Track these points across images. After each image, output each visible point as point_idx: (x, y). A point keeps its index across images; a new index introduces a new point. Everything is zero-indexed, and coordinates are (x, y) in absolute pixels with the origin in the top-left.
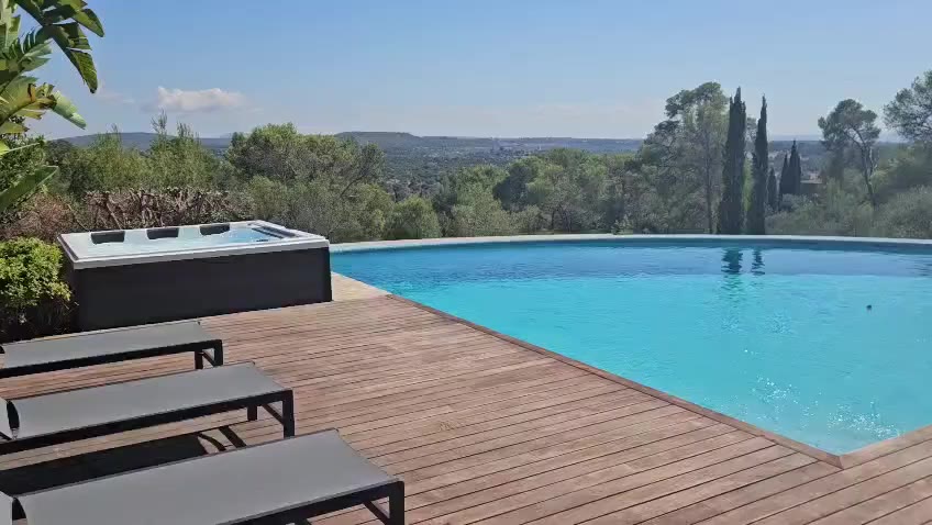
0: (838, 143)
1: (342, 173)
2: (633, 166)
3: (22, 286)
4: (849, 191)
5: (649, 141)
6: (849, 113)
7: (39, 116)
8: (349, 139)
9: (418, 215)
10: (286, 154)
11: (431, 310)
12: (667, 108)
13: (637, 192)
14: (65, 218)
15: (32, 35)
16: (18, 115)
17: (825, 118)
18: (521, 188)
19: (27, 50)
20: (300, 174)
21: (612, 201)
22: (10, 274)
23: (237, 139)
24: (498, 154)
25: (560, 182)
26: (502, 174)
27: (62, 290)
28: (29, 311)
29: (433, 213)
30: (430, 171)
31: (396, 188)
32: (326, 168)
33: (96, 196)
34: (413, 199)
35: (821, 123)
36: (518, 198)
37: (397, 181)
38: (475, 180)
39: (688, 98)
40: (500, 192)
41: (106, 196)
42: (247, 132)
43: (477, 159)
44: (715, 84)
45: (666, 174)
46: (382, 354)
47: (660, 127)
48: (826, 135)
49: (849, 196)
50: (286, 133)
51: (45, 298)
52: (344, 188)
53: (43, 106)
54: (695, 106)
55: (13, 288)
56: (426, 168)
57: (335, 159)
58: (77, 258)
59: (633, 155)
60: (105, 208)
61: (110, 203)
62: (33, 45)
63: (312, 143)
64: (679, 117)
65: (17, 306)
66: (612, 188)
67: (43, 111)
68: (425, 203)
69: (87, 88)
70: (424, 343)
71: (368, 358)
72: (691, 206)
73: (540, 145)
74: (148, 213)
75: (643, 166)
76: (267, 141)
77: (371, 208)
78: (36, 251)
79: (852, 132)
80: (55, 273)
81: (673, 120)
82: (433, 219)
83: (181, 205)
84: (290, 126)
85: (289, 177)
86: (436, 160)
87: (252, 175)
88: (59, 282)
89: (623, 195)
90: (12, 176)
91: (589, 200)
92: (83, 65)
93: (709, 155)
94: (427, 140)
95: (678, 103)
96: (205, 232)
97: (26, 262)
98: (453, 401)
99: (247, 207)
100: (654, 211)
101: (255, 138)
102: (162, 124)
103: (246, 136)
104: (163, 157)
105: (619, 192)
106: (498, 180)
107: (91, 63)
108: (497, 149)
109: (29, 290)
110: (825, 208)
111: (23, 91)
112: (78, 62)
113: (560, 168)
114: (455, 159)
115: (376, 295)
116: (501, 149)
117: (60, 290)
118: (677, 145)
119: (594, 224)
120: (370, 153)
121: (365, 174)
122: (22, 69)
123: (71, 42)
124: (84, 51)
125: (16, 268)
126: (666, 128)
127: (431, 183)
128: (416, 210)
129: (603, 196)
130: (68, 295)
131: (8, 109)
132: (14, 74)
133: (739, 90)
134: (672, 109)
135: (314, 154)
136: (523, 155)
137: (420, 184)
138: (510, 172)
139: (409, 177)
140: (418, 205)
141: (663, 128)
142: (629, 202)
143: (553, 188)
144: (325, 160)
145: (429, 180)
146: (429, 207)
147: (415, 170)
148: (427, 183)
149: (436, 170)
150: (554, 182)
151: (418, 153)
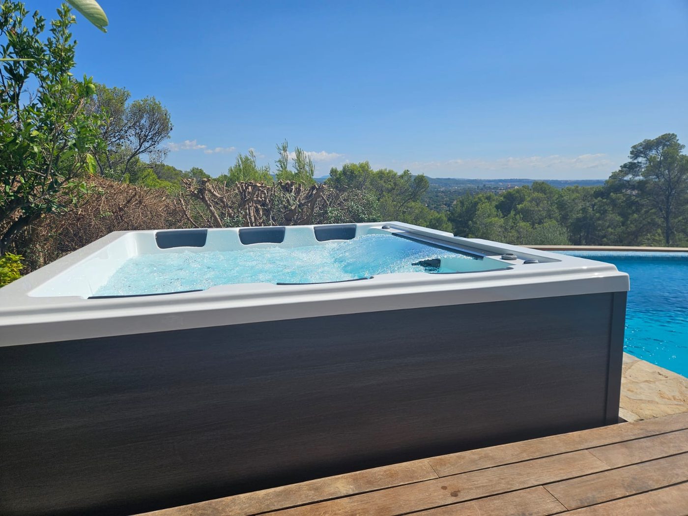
1: (400, 194)
2: (599, 194)
10: (365, 181)
12: (632, 153)
18: (511, 208)
21: (585, 218)
23: (333, 172)
24: (482, 189)
25: (541, 205)
26: (497, 198)
30: (439, 199)
32: (390, 191)
38: (482, 203)
39: (648, 146)
42: (340, 168)
44: (673, 134)
47: (625, 166)
50: (364, 168)
52: (400, 205)
54: (654, 151)
56: (437, 196)
57: (395, 184)
59: (601, 186)
63: (381, 174)
64: (640, 159)
66: (584, 210)
75: (612, 194)
76: (352, 172)
81: (635, 161)
84: (367, 164)
86: (443, 192)
89: (594, 214)
94: (439, 180)
95: (641, 148)
96: (321, 236)
101: (344, 172)
103: (339, 170)
105: (590, 212)
113: (541, 195)
116: (484, 186)
120: (419, 182)
121: (414, 196)
126: (630, 168)
127: (440, 205)
129: (575, 216)
134: (636, 153)
135: (382, 182)
136: (501, 190)
137: (433, 206)
138: (504, 198)
139: (426, 202)
140: (440, 218)
141: (627, 168)
142: (599, 219)
143: (537, 209)
144: (389, 186)
145: (439, 204)
146: (445, 219)
147: (430, 198)
148: (437, 205)
149: (443, 198)
150: (538, 205)
151: (432, 188)
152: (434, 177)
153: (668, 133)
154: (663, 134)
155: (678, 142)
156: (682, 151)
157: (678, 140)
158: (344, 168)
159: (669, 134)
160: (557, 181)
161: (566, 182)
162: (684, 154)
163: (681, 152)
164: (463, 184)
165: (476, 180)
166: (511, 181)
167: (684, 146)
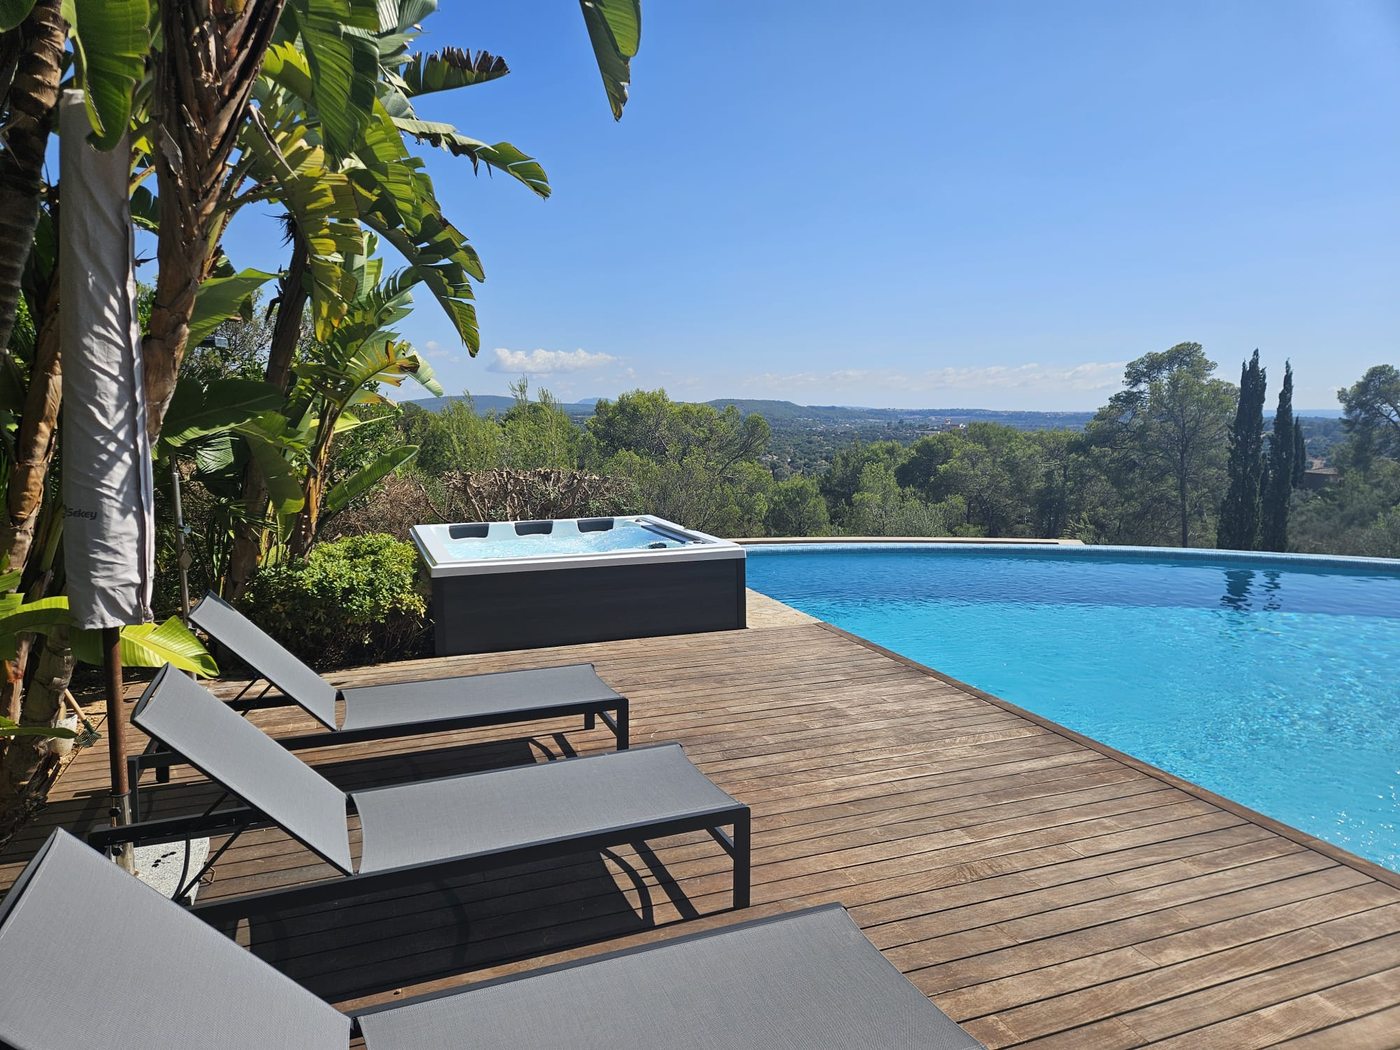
0: (1366, 422)
1: (720, 449)
2: (1078, 447)
3: (368, 598)
4: (1377, 485)
5: (1100, 416)
6: (1384, 382)
7: (398, 383)
8: (729, 408)
9: (804, 500)
10: (657, 424)
11: (885, 653)
12: (1128, 375)
13: (1083, 480)
14: (417, 502)
15: (394, 279)
16: (372, 380)
17: (1348, 389)
18: (930, 470)
19: (389, 298)
20: (671, 450)
21: (1049, 490)
22: (355, 583)
23: (601, 407)
24: (897, 429)
25: (980, 465)
26: (906, 453)
27: (415, 603)
28: (375, 628)
29: (821, 497)
30: (813, 447)
31: (774, 466)
32: (702, 443)
33: (457, 478)
34: (797, 480)
35: (1342, 395)
36: (927, 481)
37: (775, 458)
38: (874, 461)
39: (1155, 364)
40: (905, 476)
41: (467, 478)
42: (614, 399)
43: (871, 435)
44: (1195, 344)
45: (1125, 457)
46: (835, 721)
47: (1117, 398)
48: (1349, 411)
49: (1376, 491)
50: (657, 401)
51: (395, 612)
52: (721, 467)
53: (402, 369)
54: (1165, 373)
55: (358, 600)
56: (810, 443)
57: (711, 431)
58: (435, 564)
59: (1078, 432)
60: (466, 491)
61: (471, 486)
62: (395, 292)
63: (686, 413)
64: (1143, 386)
65: (361, 624)
66: (1049, 475)
67: (403, 376)
68: (811, 485)
69: (465, 350)
70: (888, 707)
71: (817, 727)
72: (1154, 500)
73: (949, 418)
74: (512, 499)
75: (1093, 447)
76: (635, 409)
77: (751, 491)
78: (388, 552)
79: (1386, 408)
80: (409, 580)
81: (1135, 390)
82: (820, 506)
83: (552, 491)
84: (662, 392)
85: (659, 451)
86: (821, 434)
87: (617, 450)
88: (412, 593)
89: (1064, 483)
90: (362, 452)
91: (1019, 488)
92: (464, 321)
93: (1184, 436)
94: (813, 411)
95: (1142, 368)
96: (583, 528)
97: (375, 565)
98: (966, 822)
99: (631, 497)
100: (1103, 504)
101: (622, 406)
102: (522, 389)
103: (611, 404)
104: (521, 429)
105: (1059, 480)
106: (901, 461)
107: (474, 318)
108: (895, 422)
109: (377, 603)
110: (1341, 507)
111: (379, 349)
112: (458, 316)
113: (980, 448)
114: (845, 433)
115: (804, 622)
116: (901, 422)
117: (413, 603)
118: (1139, 422)
119: (1021, 517)
120: (753, 427)
121: (746, 451)
122: (381, 322)
123: (451, 290)
124: (465, 301)
125: (362, 574)
126: (1126, 401)
127: (816, 459)
128: (801, 492)
129: (1038, 484)
130: (423, 611)
131: (361, 373)
132: (372, 328)
133: (1256, 353)
134: (1134, 375)
135: (688, 427)
136: (933, 430)
137: (802, 462)
138: (917, 451)
139: (788, 453)
140: (802, 487)
141: (1121, 401)
142: (1072, 492)
143: (972, 472)
144: (701, 433)
145: (813, 457)
146: (815, 490)
147: (797, 446)
148: (810, 460)
149: (821, 446)
150: (974, 465)
151: (800, 425)
152: (805, 404)
153: (1186, 341)
154: (1179, 344)
155: (1205, 357)
156: (1211, 372)
157: (1203, 354)
158: (621, 400)
159: (1189, 344)
160: (1038, 413)
161: (1056, 416)
162: (1216, 378)
163: (1209, 375)
164: (859, 417)
165: (885, 410)
166: (953, 412)
167: (1213, 365)
